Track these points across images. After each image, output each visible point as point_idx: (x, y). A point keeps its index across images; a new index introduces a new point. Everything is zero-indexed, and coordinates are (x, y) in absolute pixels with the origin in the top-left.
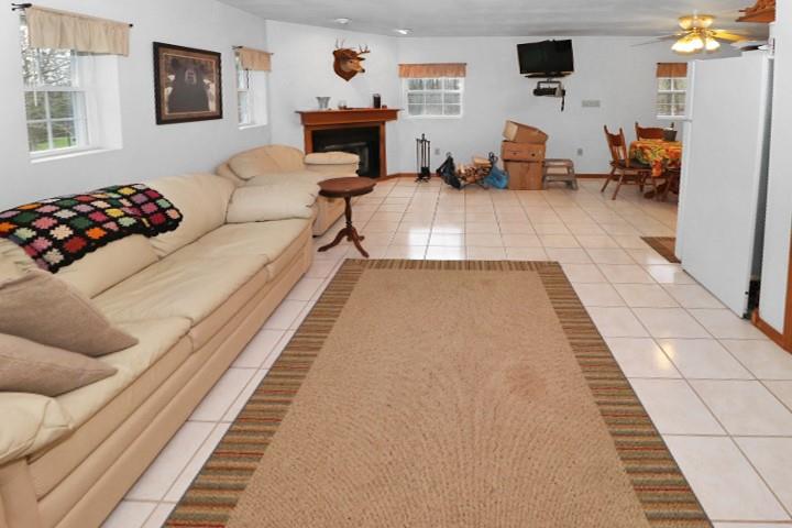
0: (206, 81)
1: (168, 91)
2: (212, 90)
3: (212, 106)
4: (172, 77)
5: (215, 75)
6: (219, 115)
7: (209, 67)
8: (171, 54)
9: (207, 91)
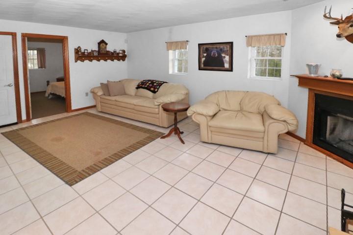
0: (223, 55)
1: (203, 59)
2: (227, 58)
3: (227, 66)
4: (205, 55)
5: (229, 52)
6: (231, 69)
7: (226, 49)
8: (205, 47)
9: (224, 59)
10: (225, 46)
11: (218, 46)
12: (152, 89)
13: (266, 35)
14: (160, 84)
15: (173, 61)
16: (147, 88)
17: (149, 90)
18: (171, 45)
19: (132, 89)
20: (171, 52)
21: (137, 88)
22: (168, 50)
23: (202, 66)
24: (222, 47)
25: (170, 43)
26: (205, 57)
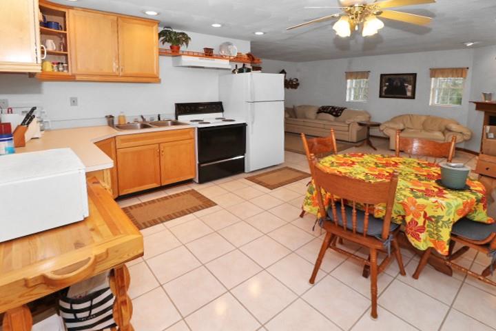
0: (406, 85)
1: (385, 88)
2: (410, 88)
3: (409, 94)
4: (387, 84)
5: (412, 82)
6: (413, 97)
7: (409, 79)
8: (387, 77)
9: (407, 89)
10: (408, 76)
11: (401, 77)
12: (334, 113)
13: (449, 69)
14: (342, 110)
15: (350, 89)
16: (329, 113)
17: (332, 114)
18: (350, 75)
19: (312, 114)
20: (349, 81)
21: (318, 113)
22: (347, 78)
23: (383, 94)
24: (405, 77)
25: (350, 72)
26: (387, 86)
